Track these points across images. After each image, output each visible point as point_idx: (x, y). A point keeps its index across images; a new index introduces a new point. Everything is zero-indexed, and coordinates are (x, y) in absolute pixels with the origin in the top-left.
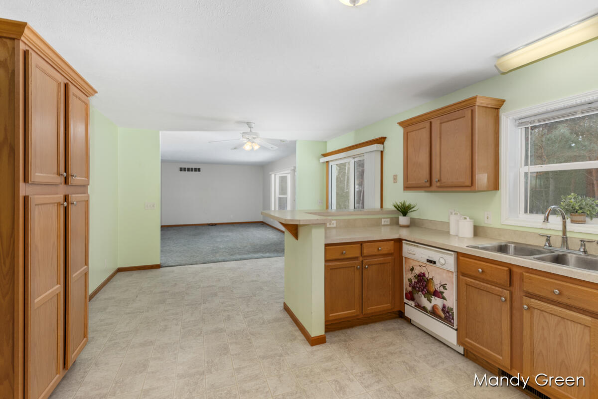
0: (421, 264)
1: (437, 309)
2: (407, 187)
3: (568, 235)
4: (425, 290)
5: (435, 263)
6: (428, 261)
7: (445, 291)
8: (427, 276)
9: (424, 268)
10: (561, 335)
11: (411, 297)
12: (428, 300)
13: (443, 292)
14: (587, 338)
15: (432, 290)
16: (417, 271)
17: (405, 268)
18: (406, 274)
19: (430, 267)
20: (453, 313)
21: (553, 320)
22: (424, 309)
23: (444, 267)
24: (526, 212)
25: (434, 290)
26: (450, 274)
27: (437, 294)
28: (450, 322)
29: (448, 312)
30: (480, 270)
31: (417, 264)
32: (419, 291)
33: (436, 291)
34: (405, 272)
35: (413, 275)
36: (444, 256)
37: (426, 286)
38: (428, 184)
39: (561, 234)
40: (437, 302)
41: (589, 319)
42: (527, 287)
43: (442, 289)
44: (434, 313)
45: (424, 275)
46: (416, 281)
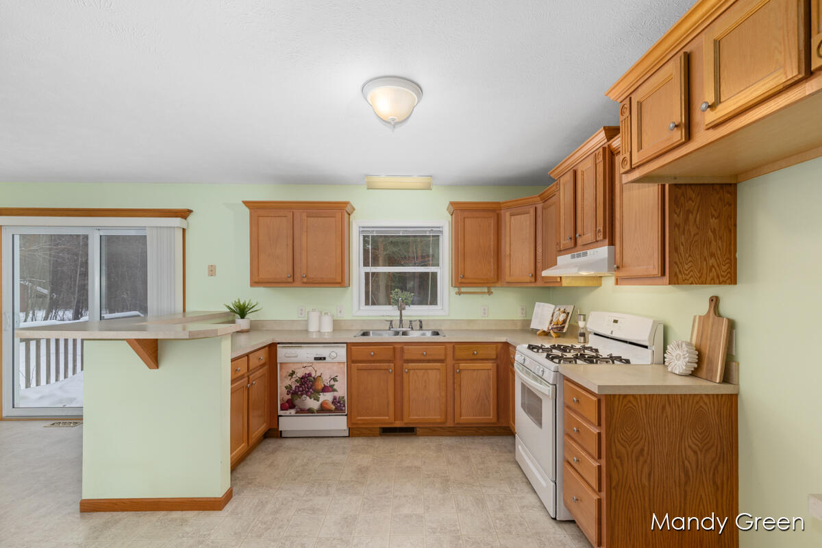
0: (305, 365)
1: (327, 404)
2: (255, 282)
3: (403, 318)
4: (311, 390)
5: (325, 358)
6: (316, 359)
7: (336, 383)
8: (313, 375)
9: (310, 368)
10: (425, 381)
11: (289, 405)
12: (314, 399)
13: (334, 385)
14: (438, 377)
15: (320, 386)
16: (300, 374)
17: (281, 376)
18: (282, 382)
19: (319, 365)
20: (344, 401)
21: (420, 373)
22: (310, 411)
23: (335, 360)
24: (367, 303)
25: (323, 386)
26: (342, 365)
27: (326, 389)
28: (342, 410)
29: (339, 402)
30: (372, 353)
31: (300, 366)
32: (302, 395)
33: (325, 386)
34: (281, 379)
35: (293, 380)
36: (334, 349)
37: (312, 386)
38: (291, 280)
39: (399, 318)
40: (327, 397)
41: (439, 364)
42: (407, 356)
43: (332, 382)
44: (323, 410)
45: (310, 375)
46: (298, 385)
